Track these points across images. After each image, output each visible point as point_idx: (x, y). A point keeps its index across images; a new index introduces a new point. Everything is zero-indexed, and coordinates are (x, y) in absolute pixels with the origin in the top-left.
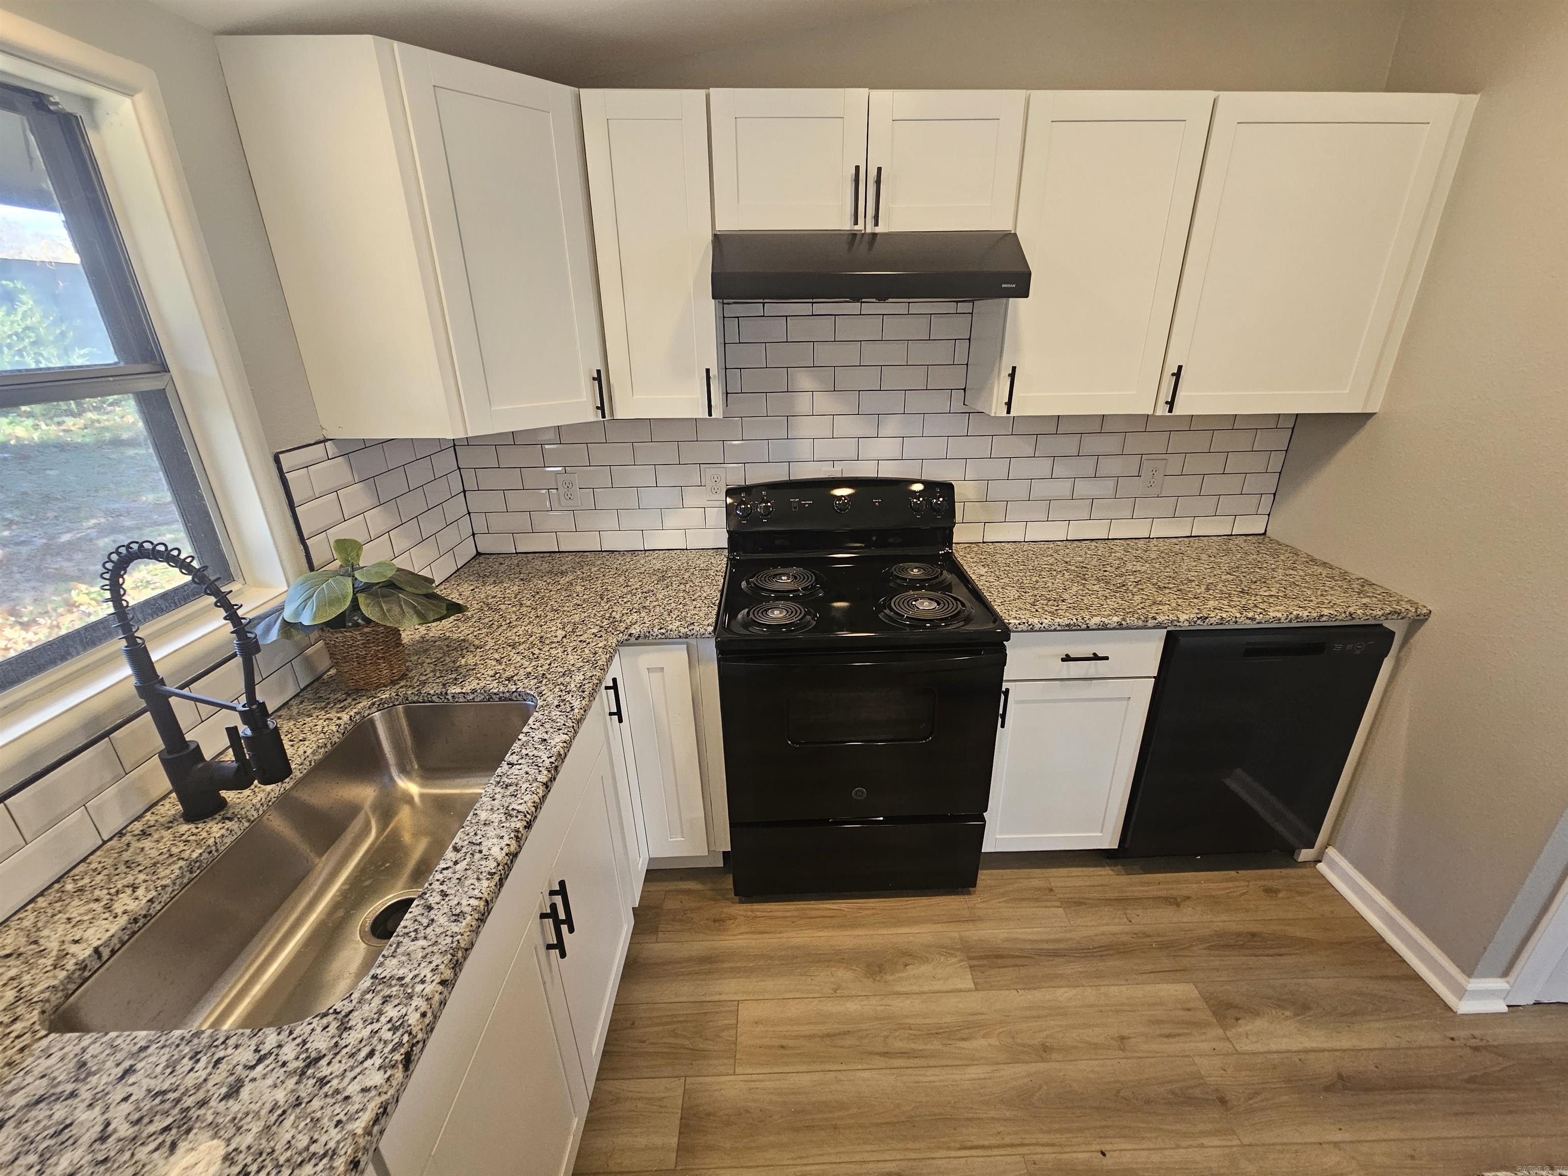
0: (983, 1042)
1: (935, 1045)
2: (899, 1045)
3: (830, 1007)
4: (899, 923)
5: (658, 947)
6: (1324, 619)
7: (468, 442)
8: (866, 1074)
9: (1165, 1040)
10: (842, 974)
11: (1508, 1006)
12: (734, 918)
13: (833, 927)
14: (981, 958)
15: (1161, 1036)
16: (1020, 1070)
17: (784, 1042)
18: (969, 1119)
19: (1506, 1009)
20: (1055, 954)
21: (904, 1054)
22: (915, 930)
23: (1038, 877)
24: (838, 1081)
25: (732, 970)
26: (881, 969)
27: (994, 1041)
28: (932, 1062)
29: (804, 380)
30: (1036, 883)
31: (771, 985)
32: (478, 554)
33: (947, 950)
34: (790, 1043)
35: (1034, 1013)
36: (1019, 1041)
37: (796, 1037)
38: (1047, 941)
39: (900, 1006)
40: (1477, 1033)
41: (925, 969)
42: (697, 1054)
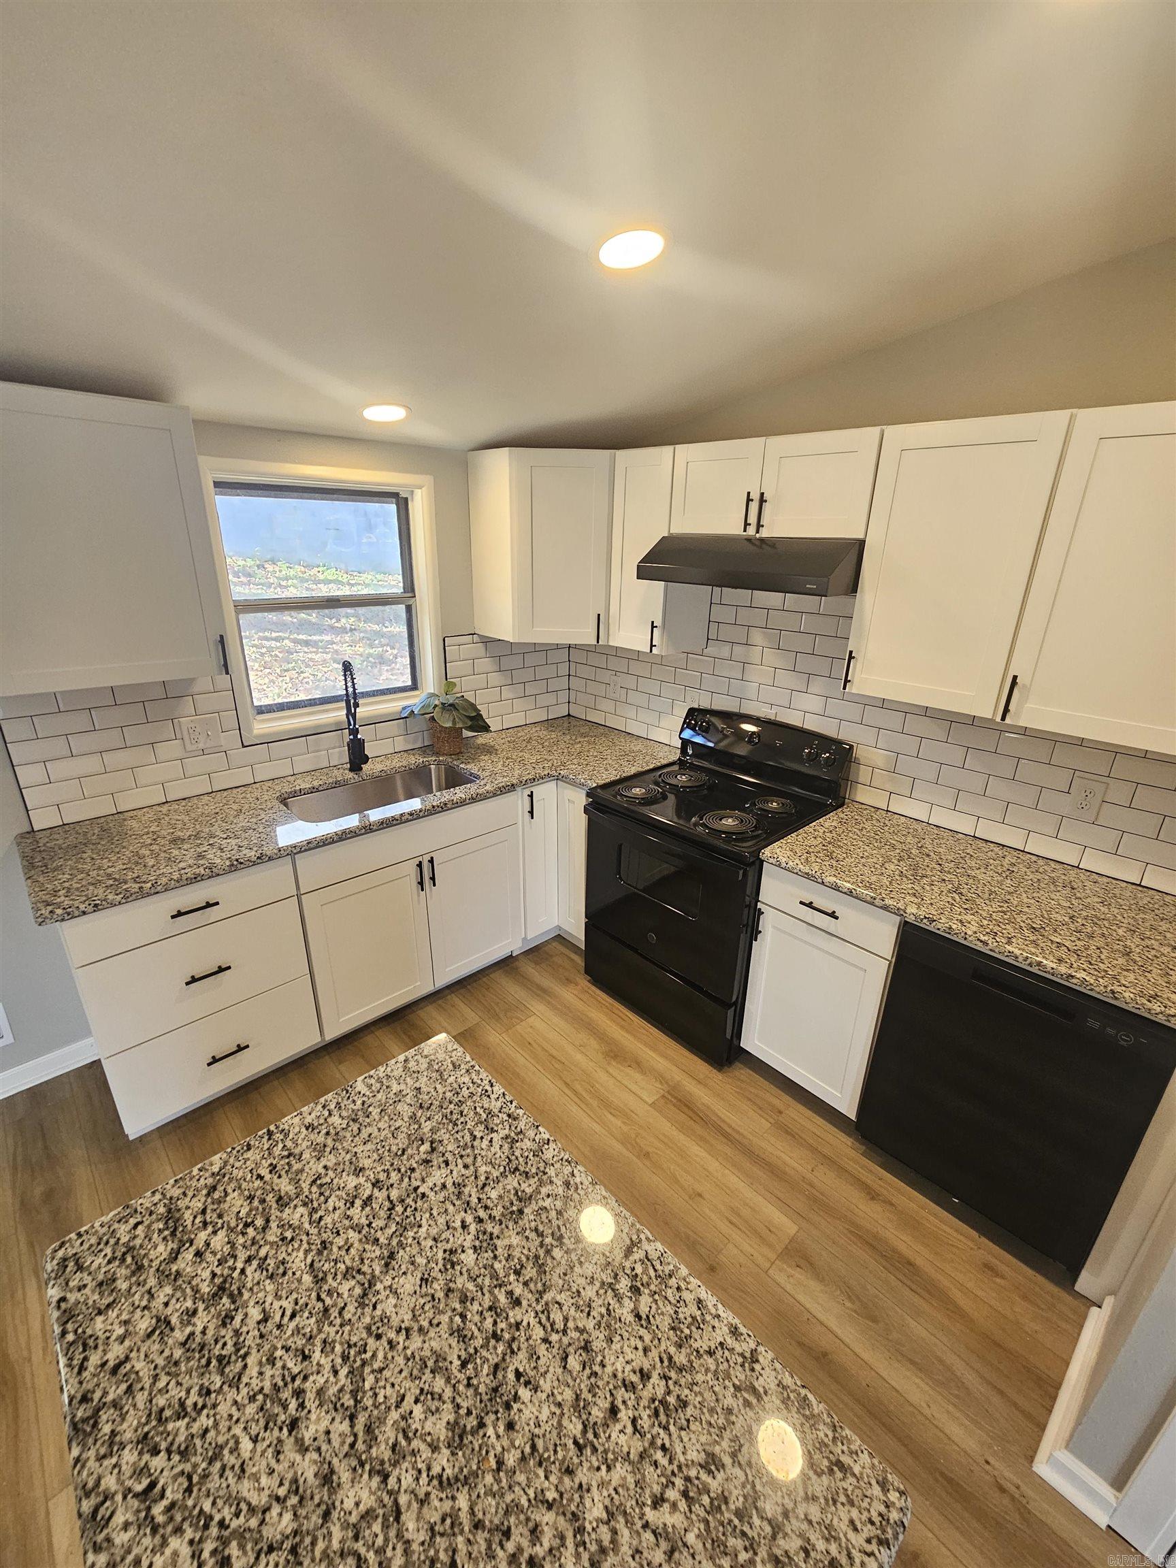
0: (619, 1123)
1: (595, 1103)
2: (578, 1087)
3: (570, 1049)
4: (654, 1049)
5: (530, 969)
6: (1074, 981)
7: (576, 647)
8: (549, 1082)
9: (727, 1223)
10: (594, 1043)
11: (1109, 1527)
12: (577, 984)
13: (618, 1024)
14: (676, 1098)
15: (727, 1218)
16: (618, 1147)
17: (532, 1042)
18: (566, 1136)
19: (1104, 1527)
20: (726, 1136)
21: (576, 1093)
22: (661, 1060)
23: (781, 1100)
24: (534, 1073)
25: (549, 1003)
26: (615, 1057)
27: (625, 1128)
28: (583, 1106)
29: (757, 637)
30: (776, 1102)
31: (556, 1020)
32: (569, 715)
33: (661, 1078)
34: (534, 1045)
35: (666, 1140)
36: (638, 1140)
37: (539, 1045)
38: (730, 1126)
39: (602, 1076)
40: (1023, 1488)
41: (638, 1076)
42: (496, 1017)
